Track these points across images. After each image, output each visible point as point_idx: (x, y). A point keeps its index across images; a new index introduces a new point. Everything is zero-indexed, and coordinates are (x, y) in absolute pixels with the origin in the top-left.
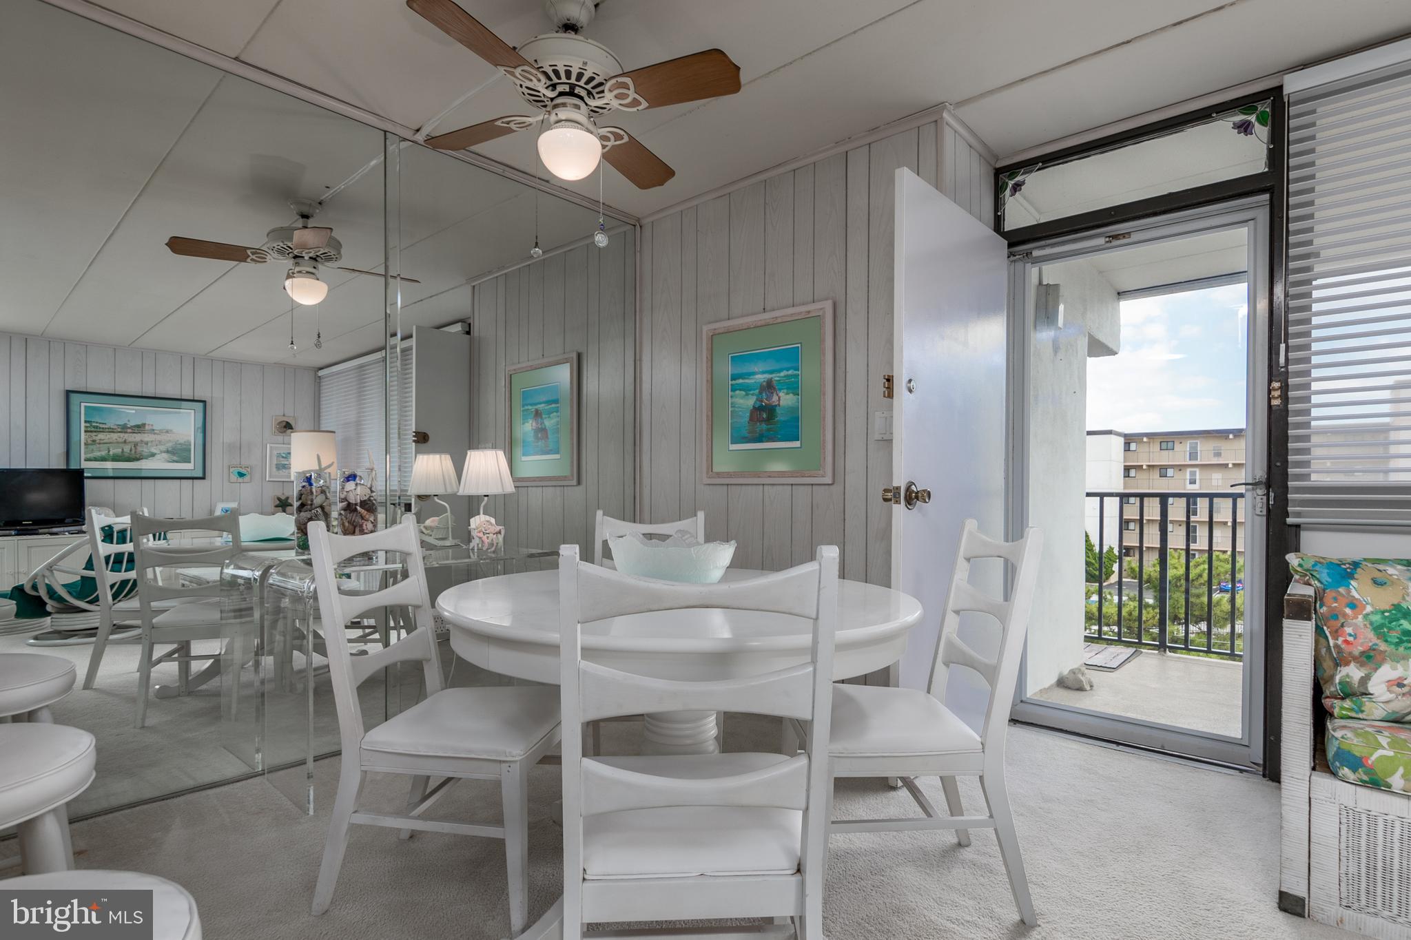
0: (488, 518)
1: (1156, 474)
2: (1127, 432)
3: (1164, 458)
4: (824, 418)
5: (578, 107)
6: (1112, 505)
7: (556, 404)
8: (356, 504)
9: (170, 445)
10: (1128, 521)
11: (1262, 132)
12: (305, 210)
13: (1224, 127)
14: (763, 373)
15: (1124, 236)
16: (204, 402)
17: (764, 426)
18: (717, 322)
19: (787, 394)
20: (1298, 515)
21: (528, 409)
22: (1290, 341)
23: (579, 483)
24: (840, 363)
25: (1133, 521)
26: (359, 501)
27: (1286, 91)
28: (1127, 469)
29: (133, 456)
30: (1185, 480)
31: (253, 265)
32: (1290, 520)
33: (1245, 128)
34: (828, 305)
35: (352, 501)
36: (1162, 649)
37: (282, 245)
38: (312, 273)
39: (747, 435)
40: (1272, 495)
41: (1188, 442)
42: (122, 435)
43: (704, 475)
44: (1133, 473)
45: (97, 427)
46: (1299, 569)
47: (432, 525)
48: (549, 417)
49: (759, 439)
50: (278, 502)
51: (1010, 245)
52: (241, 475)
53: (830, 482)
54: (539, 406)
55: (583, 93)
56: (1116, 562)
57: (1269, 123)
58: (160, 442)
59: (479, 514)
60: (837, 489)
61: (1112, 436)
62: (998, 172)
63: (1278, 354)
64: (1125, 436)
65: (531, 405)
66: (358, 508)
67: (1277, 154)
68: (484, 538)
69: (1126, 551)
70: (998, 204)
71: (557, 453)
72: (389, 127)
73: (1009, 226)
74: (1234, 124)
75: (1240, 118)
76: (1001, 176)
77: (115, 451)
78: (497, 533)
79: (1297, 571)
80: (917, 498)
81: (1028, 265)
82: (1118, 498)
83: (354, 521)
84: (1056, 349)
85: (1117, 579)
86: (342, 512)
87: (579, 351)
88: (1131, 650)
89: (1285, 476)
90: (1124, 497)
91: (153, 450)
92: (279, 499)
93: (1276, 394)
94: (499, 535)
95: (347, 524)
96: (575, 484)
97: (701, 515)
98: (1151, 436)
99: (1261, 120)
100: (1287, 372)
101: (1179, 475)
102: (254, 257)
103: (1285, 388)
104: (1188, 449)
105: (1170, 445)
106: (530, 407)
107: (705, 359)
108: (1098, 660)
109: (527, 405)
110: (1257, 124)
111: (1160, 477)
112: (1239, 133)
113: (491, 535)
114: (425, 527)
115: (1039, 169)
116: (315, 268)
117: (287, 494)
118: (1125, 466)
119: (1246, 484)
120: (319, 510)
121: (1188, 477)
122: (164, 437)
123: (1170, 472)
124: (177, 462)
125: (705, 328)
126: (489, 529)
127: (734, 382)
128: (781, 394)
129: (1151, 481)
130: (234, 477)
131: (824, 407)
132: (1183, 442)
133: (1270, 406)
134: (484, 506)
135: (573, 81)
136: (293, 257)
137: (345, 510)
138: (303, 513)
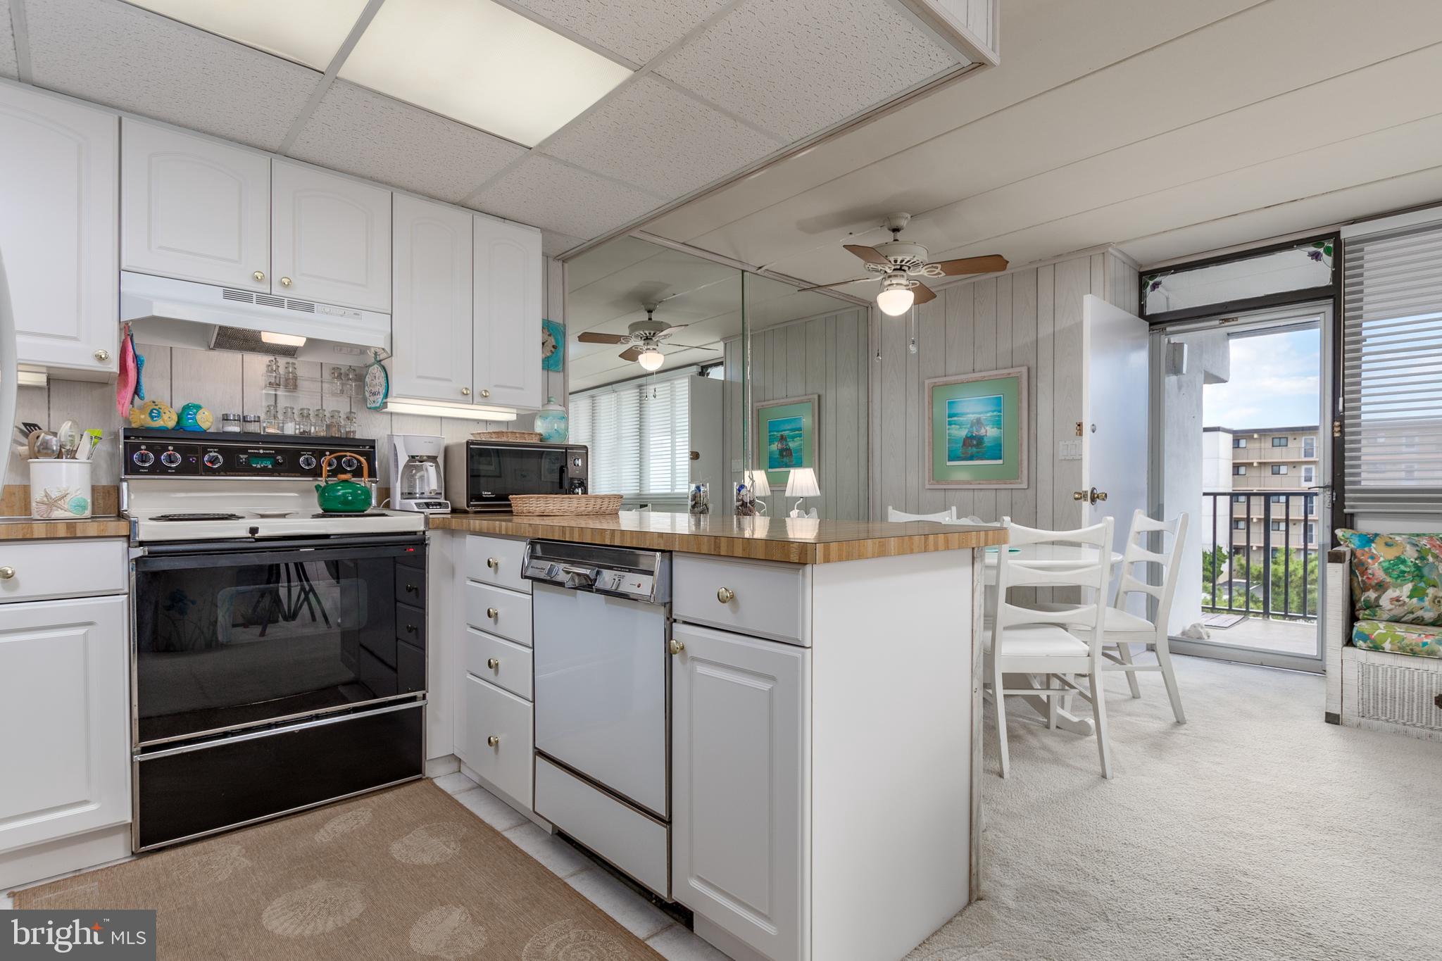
1: (1268, 471)
2: (1236, 428)
3: (1276, 455)
4: (1021, 445)
5: (903, 276)
6: (1223, 502)
7: (800, 431)
10: (1237, 521)
11: (1328, 260)
12: (651, 307)
13: (1301, 254)
14: (973, 414)
15: (1233, 319)
17: (974, 450)
18: (936, 377)
19: (993, 428)
20: (1352, 507)
22: (1346, 396)
24: (1033, 408)
25: (1242, 519)
27: (1342, 237)
28: (1236, 467)
30: (1300, 477)
32: (1346, 511)
33: (1316, 256)
34: (1024, 370)
36: (1266, 616)
37: (642, 332)
39: (962, 455)
40: (1334, 494)
41: (1304, 438)
43: (927, 482)
44: (1242, 471)
46: (1342, 538)
49: (971, 458)
51: (1151, 325)
53: (1026, 487)
54: (784, 432)
55: (907, 269)
56: (1225, 562)
57: (1332, 254)
60: (1031, 492)
61: (1221, 433)
62: (1141, 275)
63: (1338, 403)
64: (1234, 432)
65: (778, 432)
67: (1337, 274)
69: (1235, 550)
70: (1142, 297)
72: (745, 268)
73: (1149, 312)
74: (1309, 253)
75: (1312, 249)
76: (1144, 277)
79: (1341, 539)
80: (1098, 497)
81: (1163, 336)
82: (1229, 497)
84: (1180, 388)
85: (1227, 579)
87: (820, 394)
88: (1239, 617)
89: (1343, 483)
90: (1234, 496)
93: (1337, 429)
97: (954, 509)
98: (1263, 433)
99: (1327, 251)
100: (1344, 416)
101: (1293, 473)
102: (623, 341)
103: (1342, 426)
104: (1303, 446)
105: (1283, 441)
106: (775, 433)
107: (927, 404)
108: (1213, 622)
109: (773, 431)
110: (1324, 254)
111: (1273, 474)
112: (1312, 259)
115: (1172, 273)
116: (657, 345)
118: (1234, 464)
119: (1319, 487)
121: (1303, 474)
123: (1283, 469)
125: (927, 382)
127: (950, 419)
128: (988, 428)
129: (1262, 479)
131: (1022, 437)
132: (1297, 437)
133: (1333, 438)
134: (797, 506)
135: (903, 263)
136: (644, 340)
137: (741, 506)
138: (696, 509)
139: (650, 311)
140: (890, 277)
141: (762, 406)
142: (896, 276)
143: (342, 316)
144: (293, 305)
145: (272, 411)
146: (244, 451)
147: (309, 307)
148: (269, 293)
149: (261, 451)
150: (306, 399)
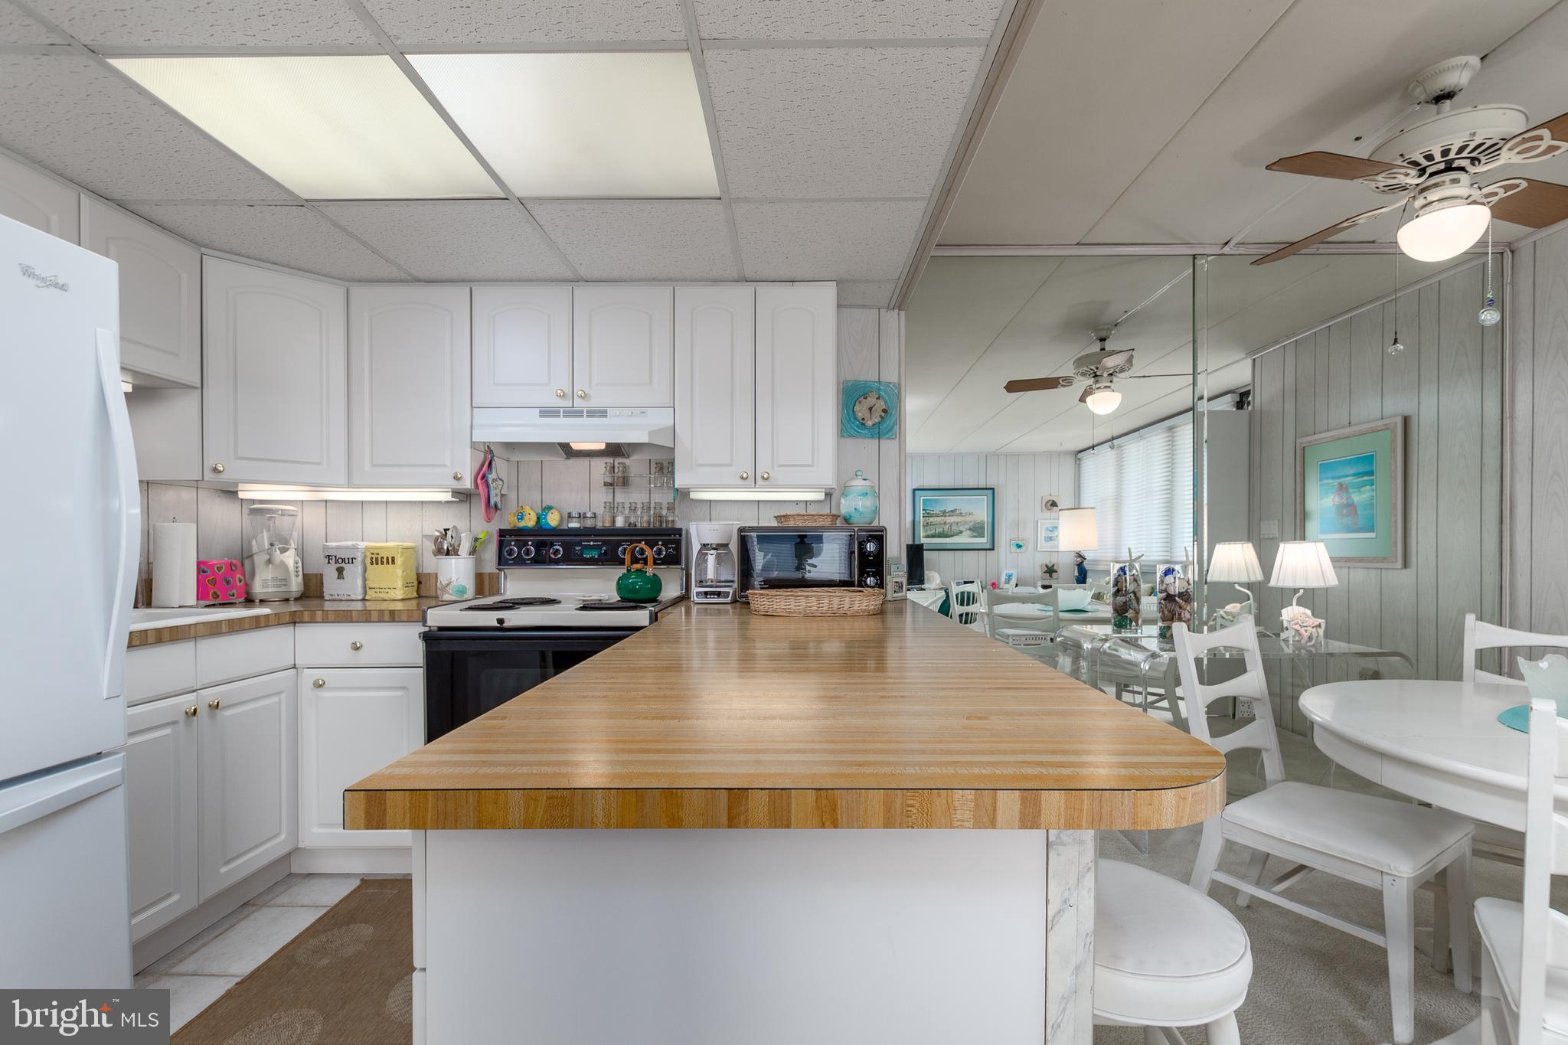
0: (1302, 609)
5: (1455, 181)
7: (1370, 476)
8: (1175, 596)
9: (971, 524)
12: (1103, 334)
16: (993, 489)
21: (1328, 484)
23: (1405, 565)
26: (1177, 592)
29: (949, 534)
31: (1062, 388)
35: (1172, 593)
37: (1086, 369)
38: (1109, 387)
42: (943, 518)
45: (929, 513)
47: (1233, 610)
48: (1359, 491)
50: (1046, 569)
52: (1019, 546)
54: (1344, 479)
55: (1465, 163)
58: (965, 522)
59: (1292, 605)
66: (1177, 598)
68: (1302, 631)
71: (1372, 531)
77: (939, 530)
78: (1315, 626)
83: (1173, 610)
86: (1162, 601)
87: (1406, 414)
91: (962, 529)
92: (1047, 566)
94: (1319, 630)
95: (1166, 612)
96: (1400, 567)
102: (1064, 384)
113: (1308, 628)
114: (1225, 612)
116: (1111, 382)
117: (1053, 562)
120: (1132, 595)
122: (968, 518)
124: (976, 537)
126: (1306, 622)
130: (1014, 548)
134: (1298, 598)
135: (1452, 155)
136: (1094, 377)
137: (1165, 599)
138: (1118, 597)
139: (1102, 340)
140: (1423, 190)
141: (1310, 442)
142: (1436, 185)
143: (630, 416)
144: (592, 413)
145: (612, 507)
146: (579, 543)
147: (603, 413)
148: (571, 406)
149: (592, 543)
150: (636, 496)
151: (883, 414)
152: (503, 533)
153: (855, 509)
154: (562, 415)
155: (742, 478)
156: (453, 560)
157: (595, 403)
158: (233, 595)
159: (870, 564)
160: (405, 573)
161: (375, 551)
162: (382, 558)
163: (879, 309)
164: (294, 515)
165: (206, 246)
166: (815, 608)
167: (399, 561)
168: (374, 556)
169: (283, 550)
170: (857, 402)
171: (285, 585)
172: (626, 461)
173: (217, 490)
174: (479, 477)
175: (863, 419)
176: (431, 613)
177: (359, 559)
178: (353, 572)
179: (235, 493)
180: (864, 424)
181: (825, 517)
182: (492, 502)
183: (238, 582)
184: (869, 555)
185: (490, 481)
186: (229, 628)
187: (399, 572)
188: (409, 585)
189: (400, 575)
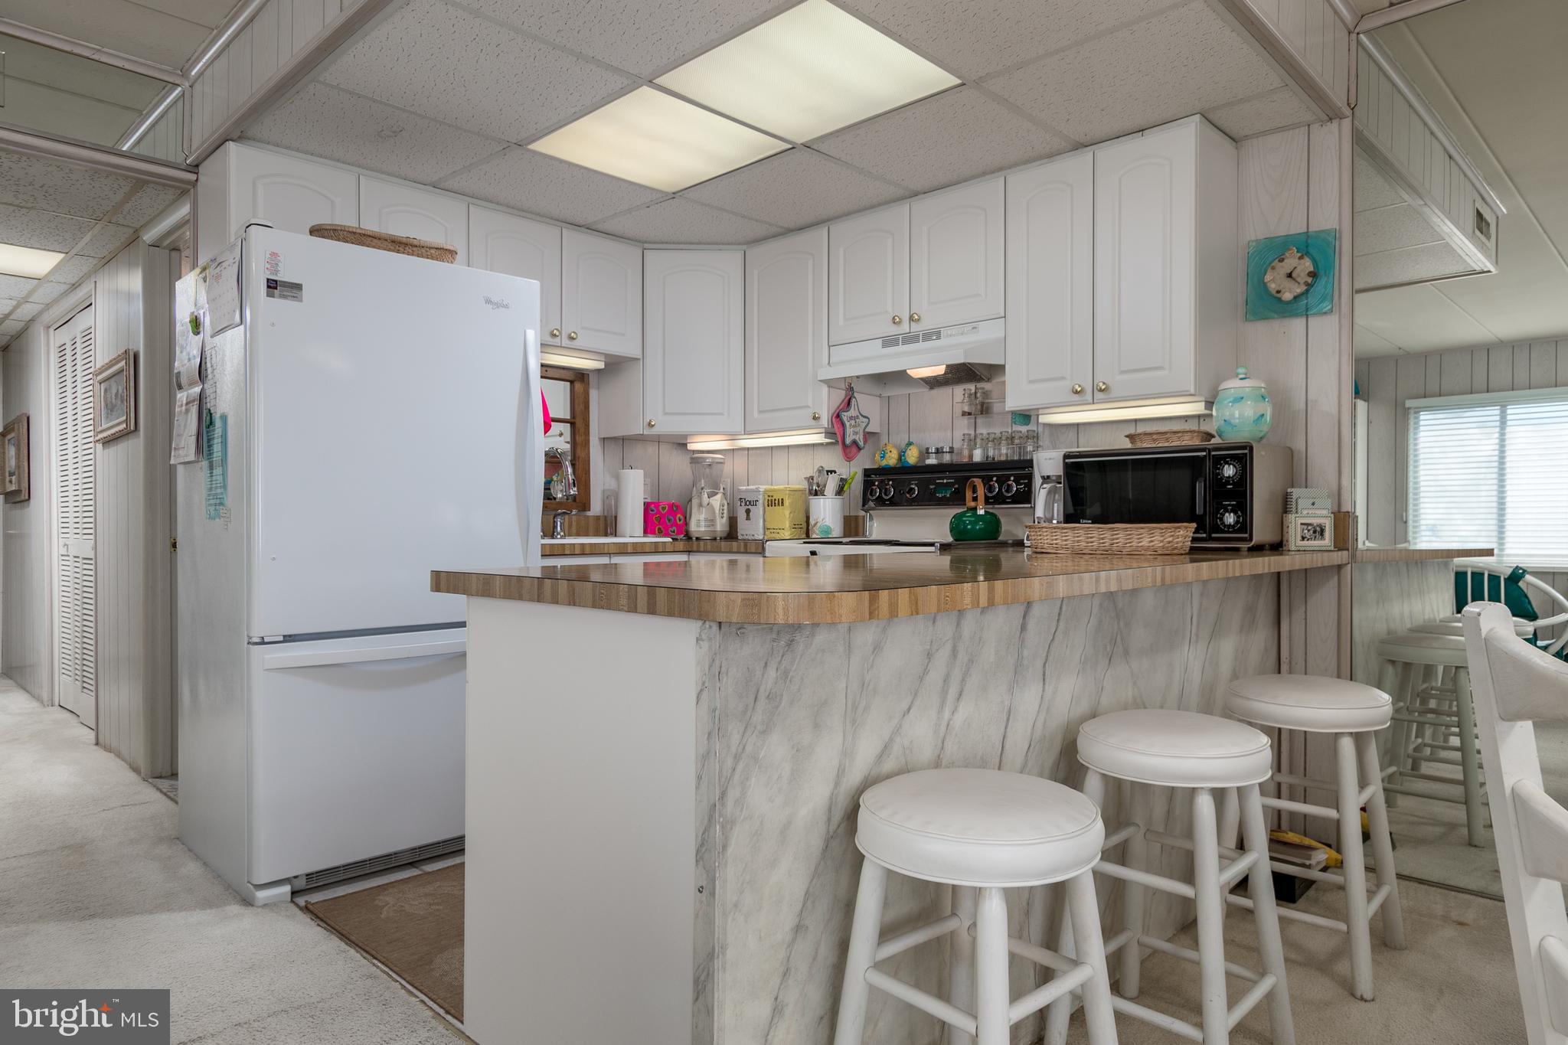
144: (927, 337)
146: (934, 481)
147: (937, 335)
148: (908, 332)
149: (946, 481)
151: (1310, 280)
152: (867, 473)
153: (1225, 421)
154: (900, 342)
155: (1077, 392)
156: (822, 500)
157: (926, 325)
158: (674, 532)
159: (1230, 495)
160: (792, 515)
161: (770, 494)
162: (775, 500)
163: (1309, 125)
164: (721, 463)
165: (646, 242)
166: (1084, 544)
167: (787, 503)
168: (770, 499)
169: (711, 495)
170: (1269, 270)
171: (713, 525)
172: (986, 386)
173: (674, 443)
174: (835, 415)
175: (1278, 292)
176: (769, 545)
177: (761, 501)
178: (757, 512)
179: (685, 445)
180: (1280, 299)
181: (1180, 435)
182: (848, 441)
183: (678, 521)
184: (1228, 483)
185: (845, 419)
186: (634, 550)
187: (787, 513)
188: (796, 526)
189: (788, 516)
